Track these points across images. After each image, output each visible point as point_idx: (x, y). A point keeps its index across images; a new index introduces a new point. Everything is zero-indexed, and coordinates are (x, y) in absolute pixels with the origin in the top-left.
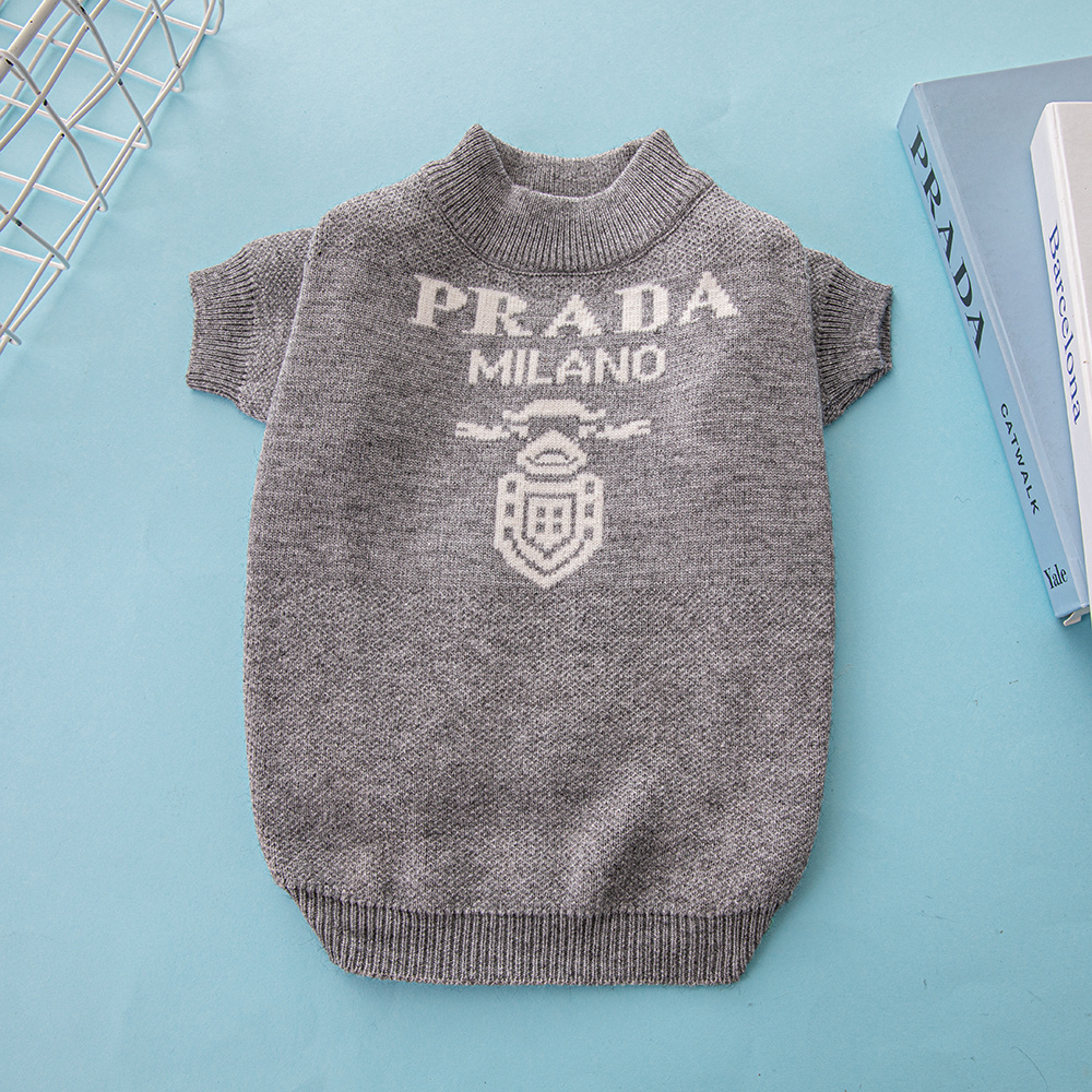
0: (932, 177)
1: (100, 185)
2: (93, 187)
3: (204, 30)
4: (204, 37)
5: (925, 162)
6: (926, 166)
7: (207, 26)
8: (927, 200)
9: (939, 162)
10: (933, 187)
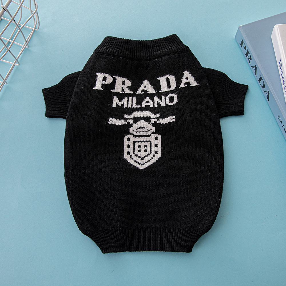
0: (248, 52)
1: (5, 79)
2: (3, 79)
3: (34, 29)
4: (34, 31)
5: (245, 48)
6: (246, 49)
7: (35, 28)
8: (247, 59)
9: (250, 48)
10: (249, 55)
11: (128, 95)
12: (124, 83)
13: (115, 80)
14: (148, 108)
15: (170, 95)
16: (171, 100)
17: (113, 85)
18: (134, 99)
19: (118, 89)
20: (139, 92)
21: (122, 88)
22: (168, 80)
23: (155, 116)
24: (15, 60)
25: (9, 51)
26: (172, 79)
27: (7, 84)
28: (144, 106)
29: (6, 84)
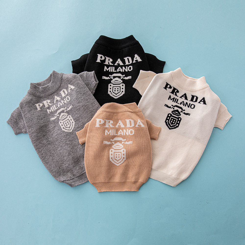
11: (111, 66)
12: (109, 60)
13: (105, 58)
14: (120, 72)
15: (130, 67)
16: (130, 68)
17: (104, 61)
18: (114, 67)
19: (106, 63)
20: (116, 64)
21: (109, 62)
22: (128, 59)
23: (123, 76)
26: (130, 58)
28: (118, 71)
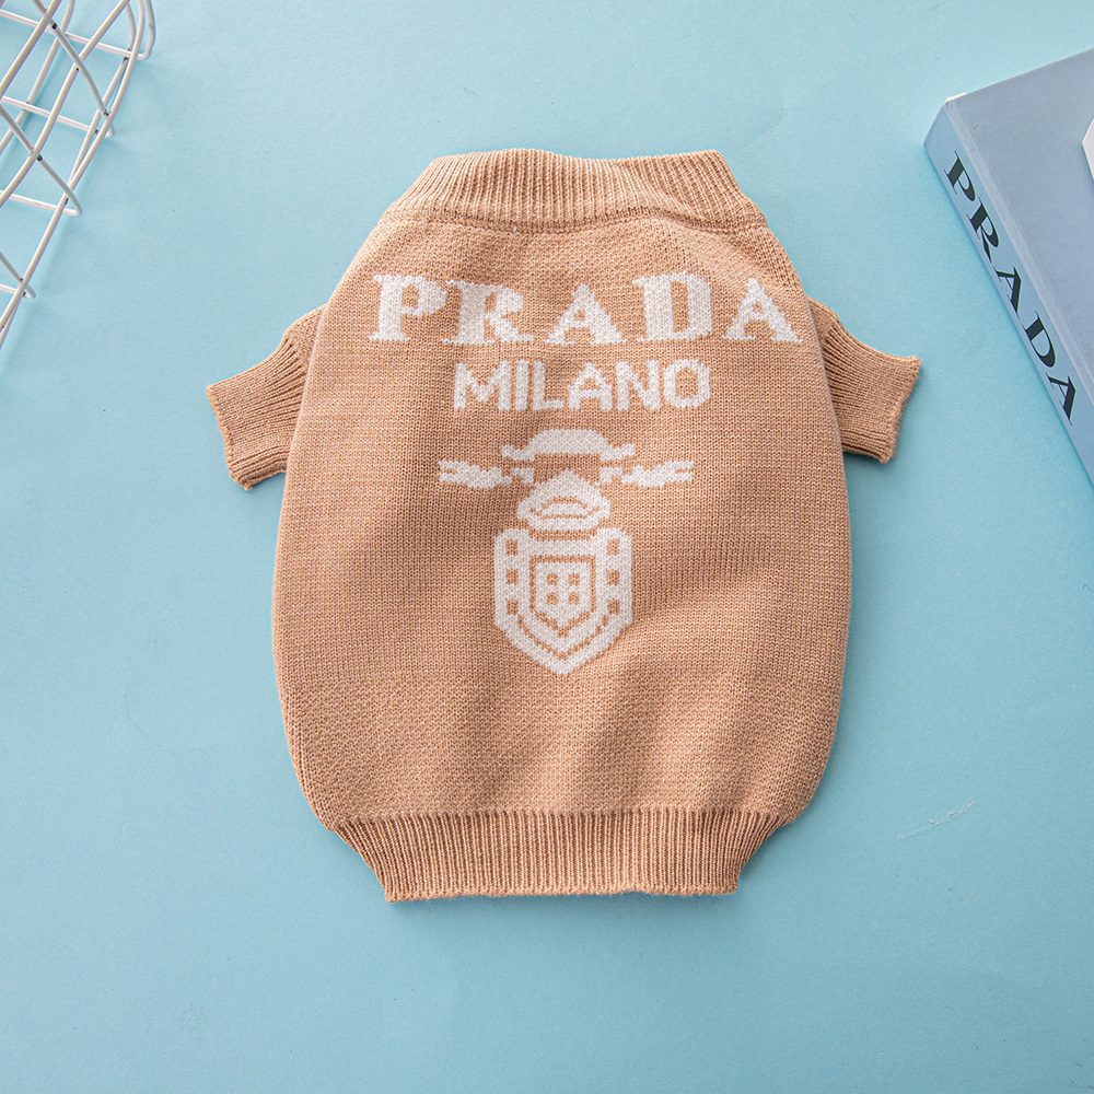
24: (64, 195)
25: (40, 159)
27: (34, 295)
29: (28, 295)
